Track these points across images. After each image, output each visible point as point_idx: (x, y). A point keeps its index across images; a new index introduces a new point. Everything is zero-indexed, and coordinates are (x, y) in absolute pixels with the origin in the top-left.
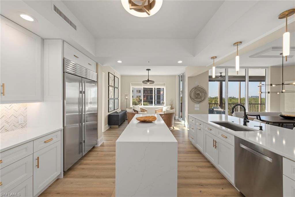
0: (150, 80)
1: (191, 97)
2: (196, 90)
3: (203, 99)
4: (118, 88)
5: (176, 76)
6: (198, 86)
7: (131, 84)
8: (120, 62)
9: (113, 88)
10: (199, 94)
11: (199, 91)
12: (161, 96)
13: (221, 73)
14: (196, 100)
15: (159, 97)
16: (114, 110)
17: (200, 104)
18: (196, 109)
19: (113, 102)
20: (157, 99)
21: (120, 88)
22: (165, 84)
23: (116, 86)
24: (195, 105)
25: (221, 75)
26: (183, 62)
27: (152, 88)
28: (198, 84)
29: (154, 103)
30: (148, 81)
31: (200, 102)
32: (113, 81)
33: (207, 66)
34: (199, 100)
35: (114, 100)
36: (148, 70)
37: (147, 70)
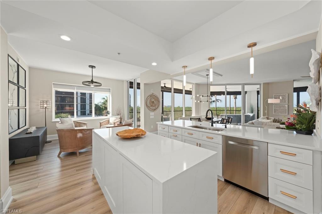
0: (94, 80)
1: (147, 105)
2: (151, 98)
3: (157, 107)
4: (24, 88)
5: (124, 82)
6: (153, 94)
7: (53, 84)
8: (65, 38)
9: (16, 87)
10: (154, 102)
11: (154, 99)
12: (87, 105)
13: (165, 84)
14: (151, 107)
15: (83, 107)
16: (19, 128)
17: (154, 112)
18: (151, 117)
19: (15, 114)
20: (81, 109)
21: (27, 89)
22: (110, 89)
23: (22, 83)
24: (151, 113)
25: (165, 86)
26: (157, 65)
27: (92, 94)
28: (153, 92)
29: (77, 115)
30: (92, 82)
31: (155, 109)
32: (16, 74)
33: (171, 75)
34: (154, 108)
35: (17, 110)
36: (92, 67)
37: (90, 66)
